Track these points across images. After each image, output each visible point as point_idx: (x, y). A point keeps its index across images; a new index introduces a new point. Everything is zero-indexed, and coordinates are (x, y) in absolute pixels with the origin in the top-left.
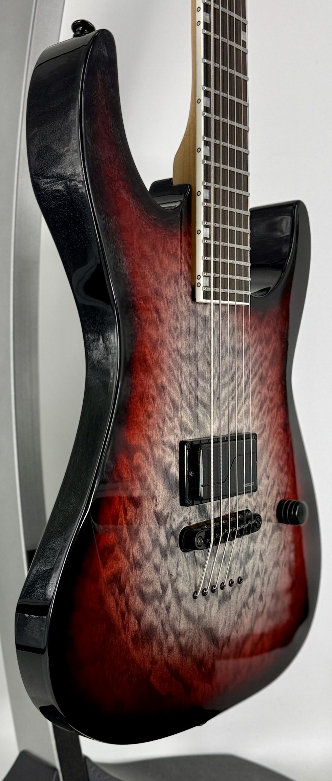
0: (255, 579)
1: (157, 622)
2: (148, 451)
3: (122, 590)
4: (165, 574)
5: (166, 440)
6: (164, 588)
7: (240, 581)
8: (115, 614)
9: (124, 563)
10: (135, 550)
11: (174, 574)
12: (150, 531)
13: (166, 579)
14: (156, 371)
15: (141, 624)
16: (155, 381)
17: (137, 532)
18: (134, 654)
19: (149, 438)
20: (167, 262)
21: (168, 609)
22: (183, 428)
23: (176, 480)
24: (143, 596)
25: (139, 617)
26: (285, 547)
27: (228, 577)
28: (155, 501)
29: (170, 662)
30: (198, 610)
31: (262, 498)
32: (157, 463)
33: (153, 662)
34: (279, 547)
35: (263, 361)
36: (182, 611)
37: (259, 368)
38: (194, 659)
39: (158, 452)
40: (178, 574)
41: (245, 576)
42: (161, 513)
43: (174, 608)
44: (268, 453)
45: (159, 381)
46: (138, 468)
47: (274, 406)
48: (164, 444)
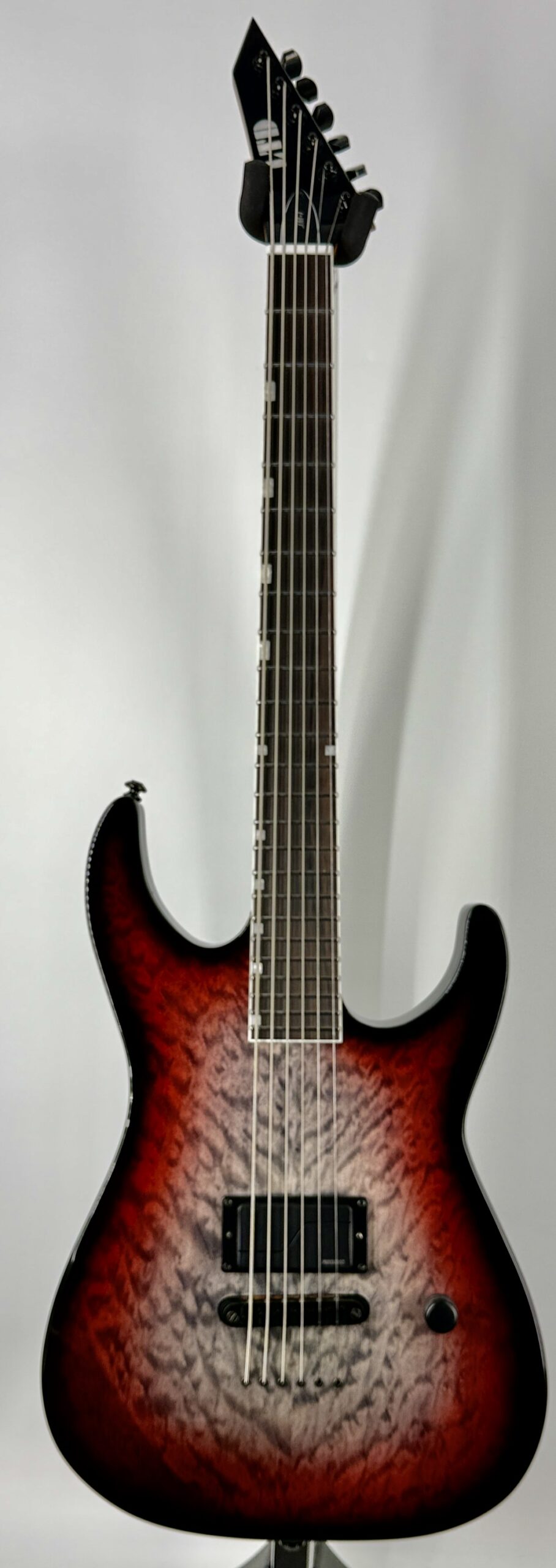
0: (372, 1390)
1: (175, 1395)
2: (168, 1200)
3: (120, 1347)
4: (192, 1344)
5: (199, 1190)
6: (190, 1362)
7: (338, 1385)
8: (108, 1371)
9: (126, 1320)
10: (143, 1307)
11: (208, 1347)
12: (168, 1291)
13: (193, 1351)
14: (185, 1114)
15: (150, 1391)
16: (183, 1126)
17: (147, 1288)
18: (138, 1421)
19: (170, 1188)
20: (206, 1000)
21: (196, 1385)
22: (229, 1180)
23: (215, 1239)
24: (154, 1362)
25: (147, 1383)
26: (445, 1359)
27: (313, 1373)
28: (177, 1258)
29: (197, 1448)
30: (251, 1400)
31: (390, 1284)
32: (183, 1217)
33: (167, 1437)
34: (431, 1358)
35: (394, 1107)
36: (221, 1394)
37: (383, 1117)
38: (242, 1458)
39: (187, 1202)
40: (215, 1350)
41: (350, 1380)
42: (188, 1274)
43: (206, 1387)
44: (406, 1227)
45: (190, 1126)
46: (152, 1218)
47: (420, 1165)
48: (195, 1195)
